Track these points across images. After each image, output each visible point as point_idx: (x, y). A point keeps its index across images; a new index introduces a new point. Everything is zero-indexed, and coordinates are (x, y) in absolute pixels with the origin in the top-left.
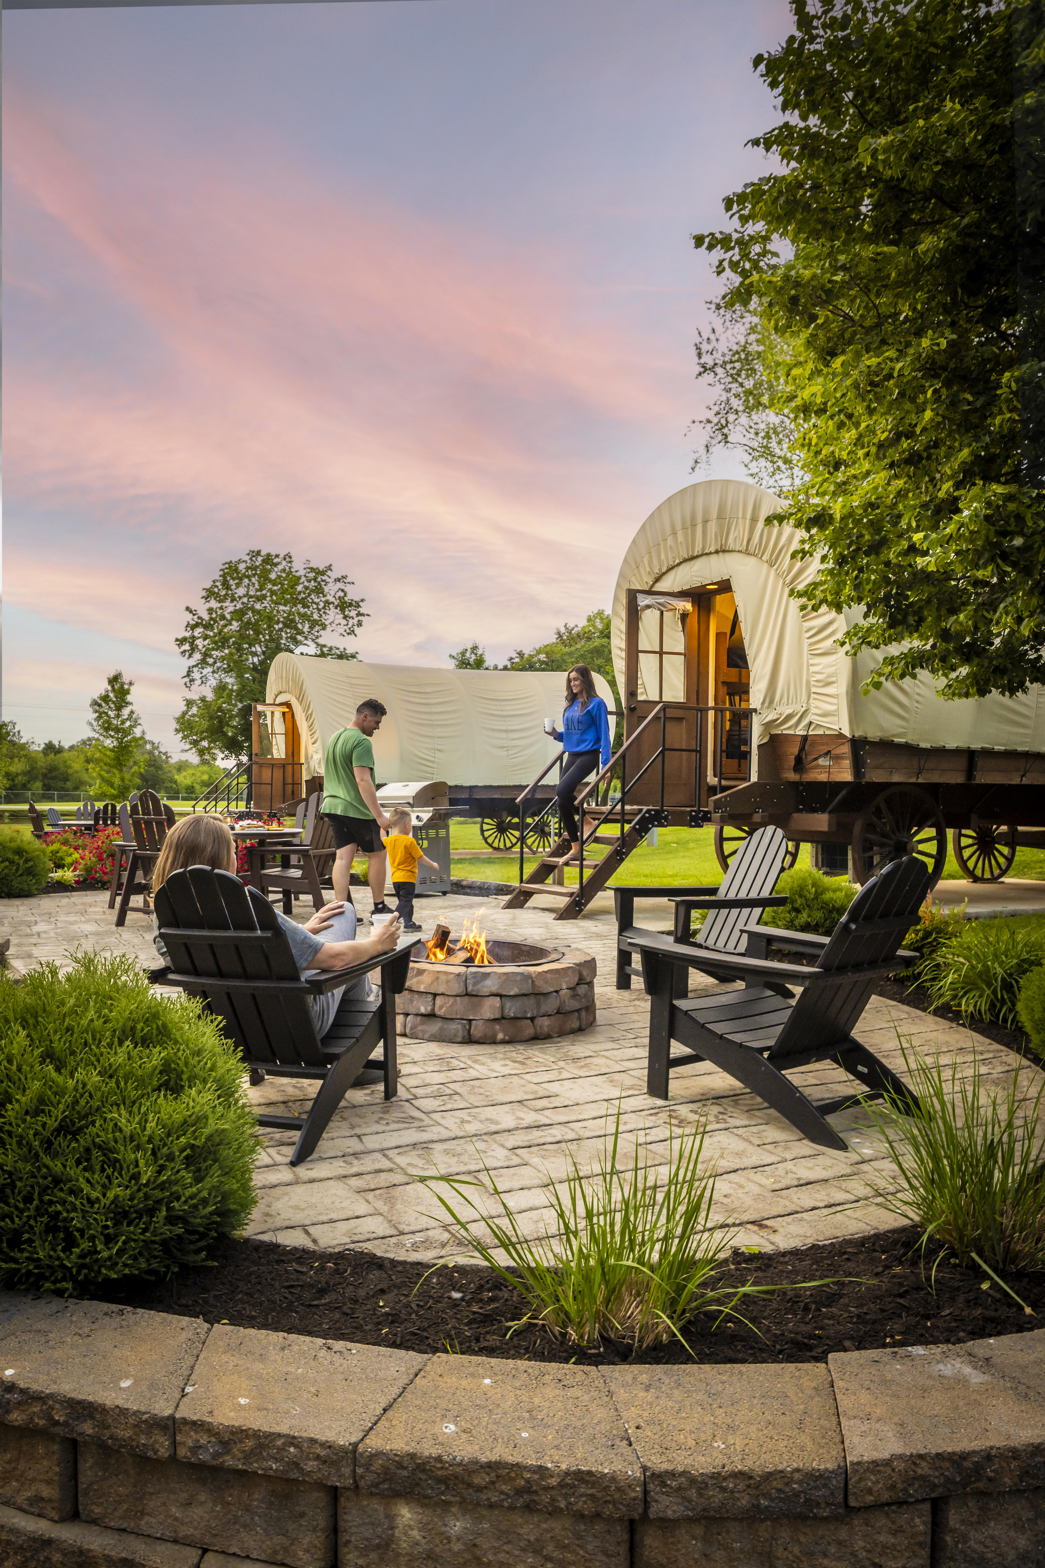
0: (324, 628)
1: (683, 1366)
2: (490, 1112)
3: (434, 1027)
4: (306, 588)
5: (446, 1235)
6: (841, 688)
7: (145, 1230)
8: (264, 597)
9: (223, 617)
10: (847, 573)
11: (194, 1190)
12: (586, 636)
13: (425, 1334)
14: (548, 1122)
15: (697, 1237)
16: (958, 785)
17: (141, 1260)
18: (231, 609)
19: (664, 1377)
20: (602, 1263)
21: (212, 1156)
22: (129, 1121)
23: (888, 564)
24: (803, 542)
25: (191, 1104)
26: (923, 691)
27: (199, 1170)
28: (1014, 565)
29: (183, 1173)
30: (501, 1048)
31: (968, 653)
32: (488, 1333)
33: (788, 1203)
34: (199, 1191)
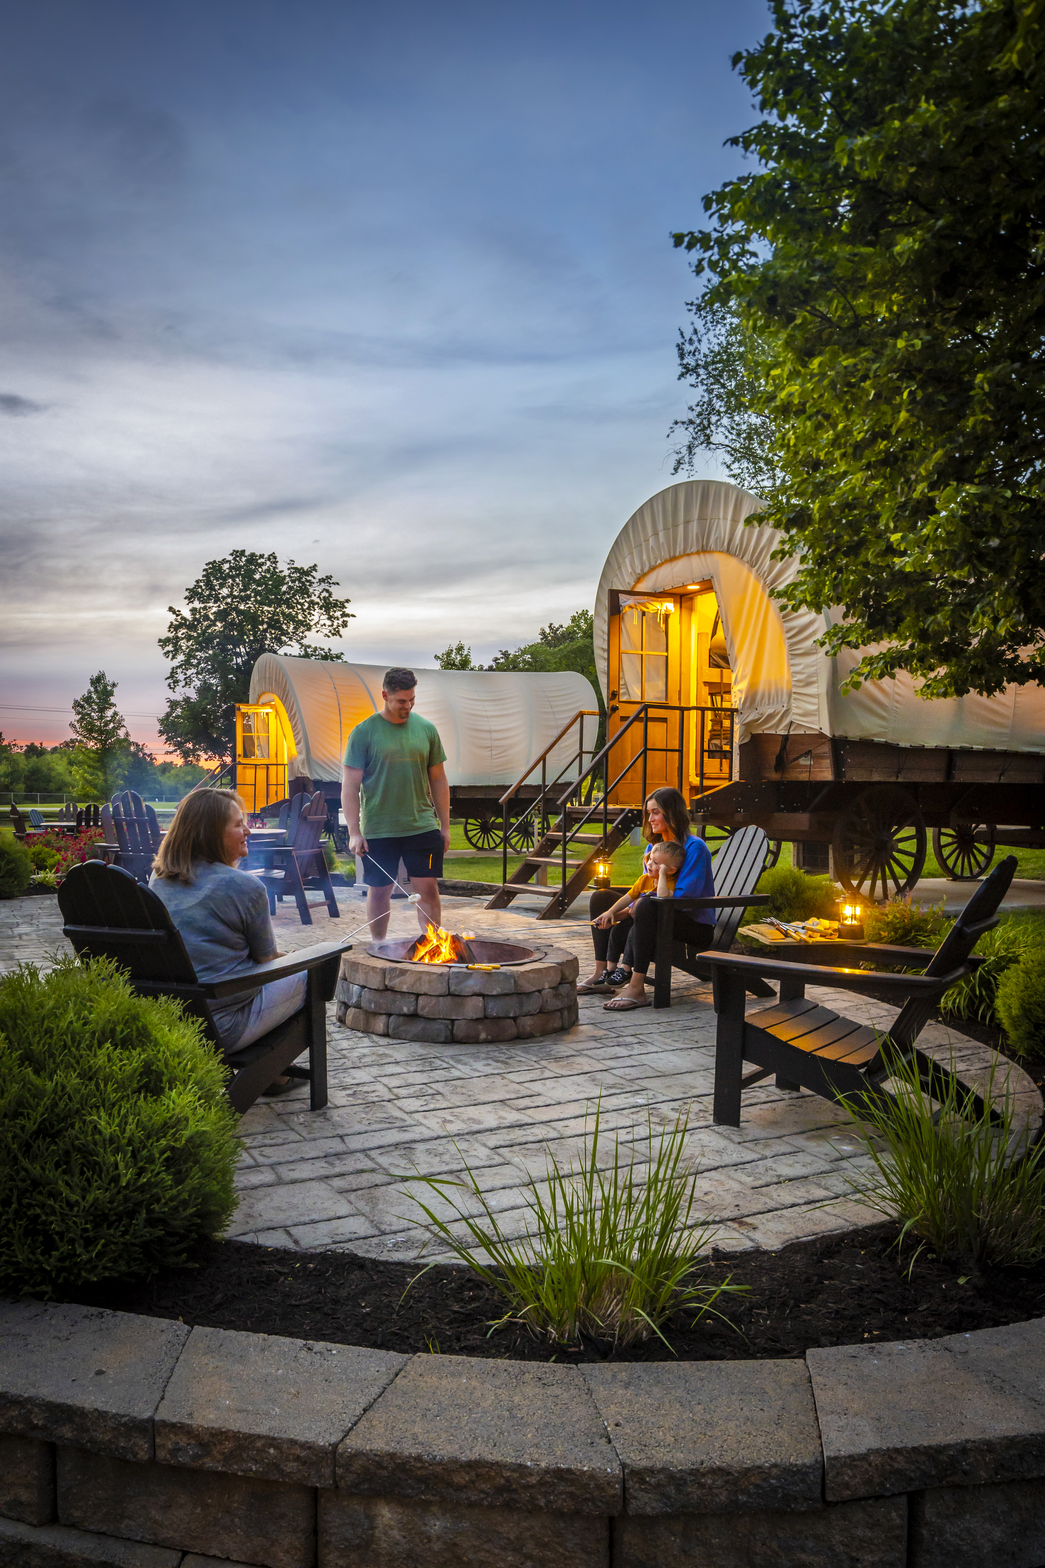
0: (309, 629)
1: (662, 1363)
2: (472, 1112)
3: (417, 1027)
4: (290, 588)
5: (428, 1235)
6: (821, 688)
7: (125, 1233)
8: (248, 597)
9: (206, 618)
10: (827, 574)
11: (174, 1191)
12: (569, 635)
13: (406, 1334)
14: (530, 1121)
15: (678, 1234)
16: (937, 783)
17: (122, 1262)
18: (214, 610)
19: (643, 1375)
20: (583, 1262)
21: (192, 1159)
22: (108, 1124)
23: (866, 564)
24: (783, 542)
25: (172, 1105)
26: (902, 690)
27: (179, 1172)
28: (990, 566)
29: (163, 1175)
30: (484, 1048)
31: (947, 654)
32: (468, 1332)
33: (768, 1201)
34: (179, 1193)
